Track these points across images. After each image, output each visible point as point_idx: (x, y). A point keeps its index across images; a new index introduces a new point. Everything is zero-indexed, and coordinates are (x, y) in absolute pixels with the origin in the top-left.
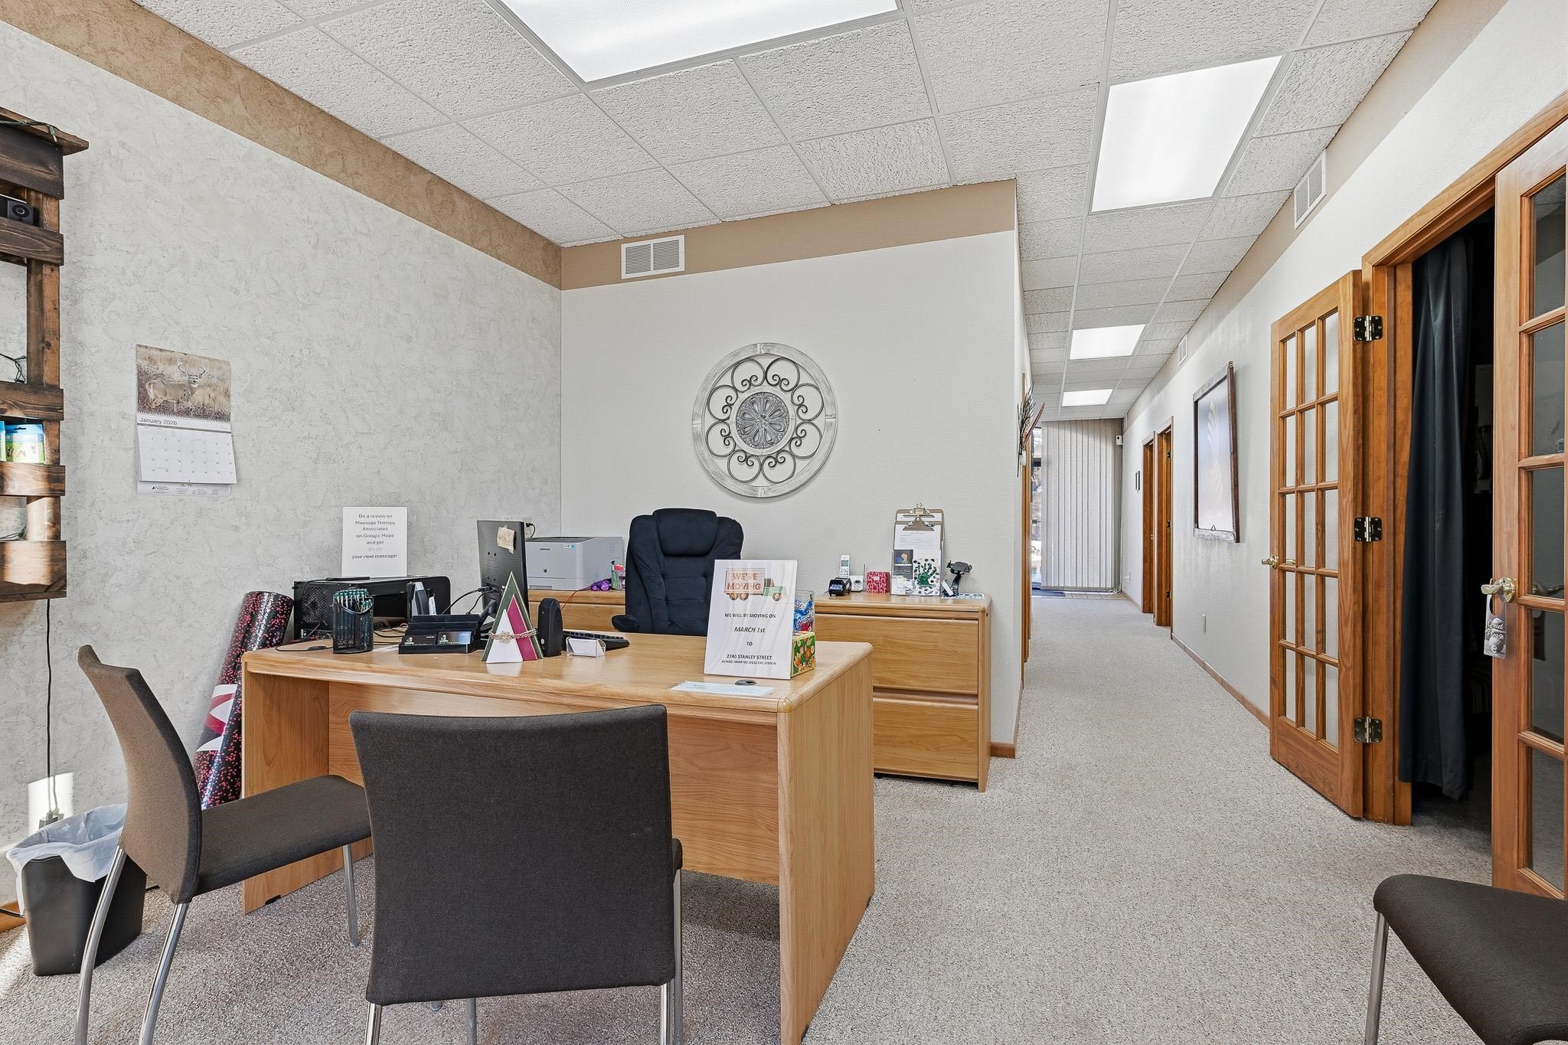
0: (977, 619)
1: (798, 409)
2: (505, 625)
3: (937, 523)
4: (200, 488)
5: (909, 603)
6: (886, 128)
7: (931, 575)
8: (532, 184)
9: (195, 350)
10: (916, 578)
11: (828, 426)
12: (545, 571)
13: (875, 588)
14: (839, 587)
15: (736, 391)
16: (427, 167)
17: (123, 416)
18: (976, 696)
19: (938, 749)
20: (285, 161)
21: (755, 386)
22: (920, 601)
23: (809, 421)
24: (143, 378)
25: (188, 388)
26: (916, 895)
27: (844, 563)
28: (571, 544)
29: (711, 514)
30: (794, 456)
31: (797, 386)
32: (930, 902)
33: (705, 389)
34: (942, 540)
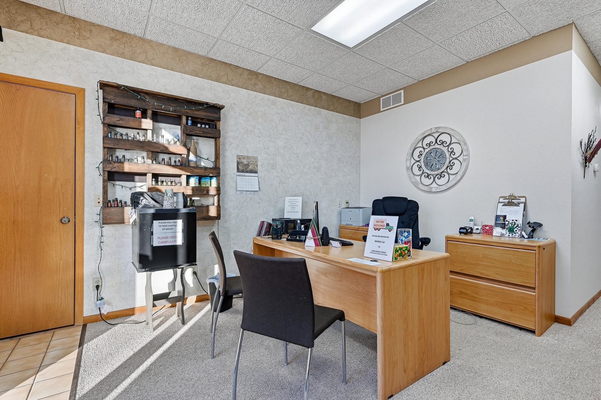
0: (535, 251)
1: (451, 154)
2: (310, 234)
3: (522, 203)
4: (251, 192)
5: (503, 240)
6: (482, 24)
7: (516, 227)
8: (345, 85)
9: (250, 155)
10: (507, 229)
11: (464, 160)
12: (351, 219)
13: (486, 232)
14: (464, 231)
15: (424, 148)
16: (312, 88)
17: (234, 174)
18: (534, 288)
19: (512, 310)
20: (272, 97)
21: (432, 146)
22: (509, 240)
23: (456, 158)
24: (238, 163)
25: (248, 165)
26: (470, 368)
27: (471, 220)
28: (358, 210)
29: (406, 199)
30: (449, 174)
31: (450, 144)
32: (476, 373)
33: (411, 149)
34: (524, 210)
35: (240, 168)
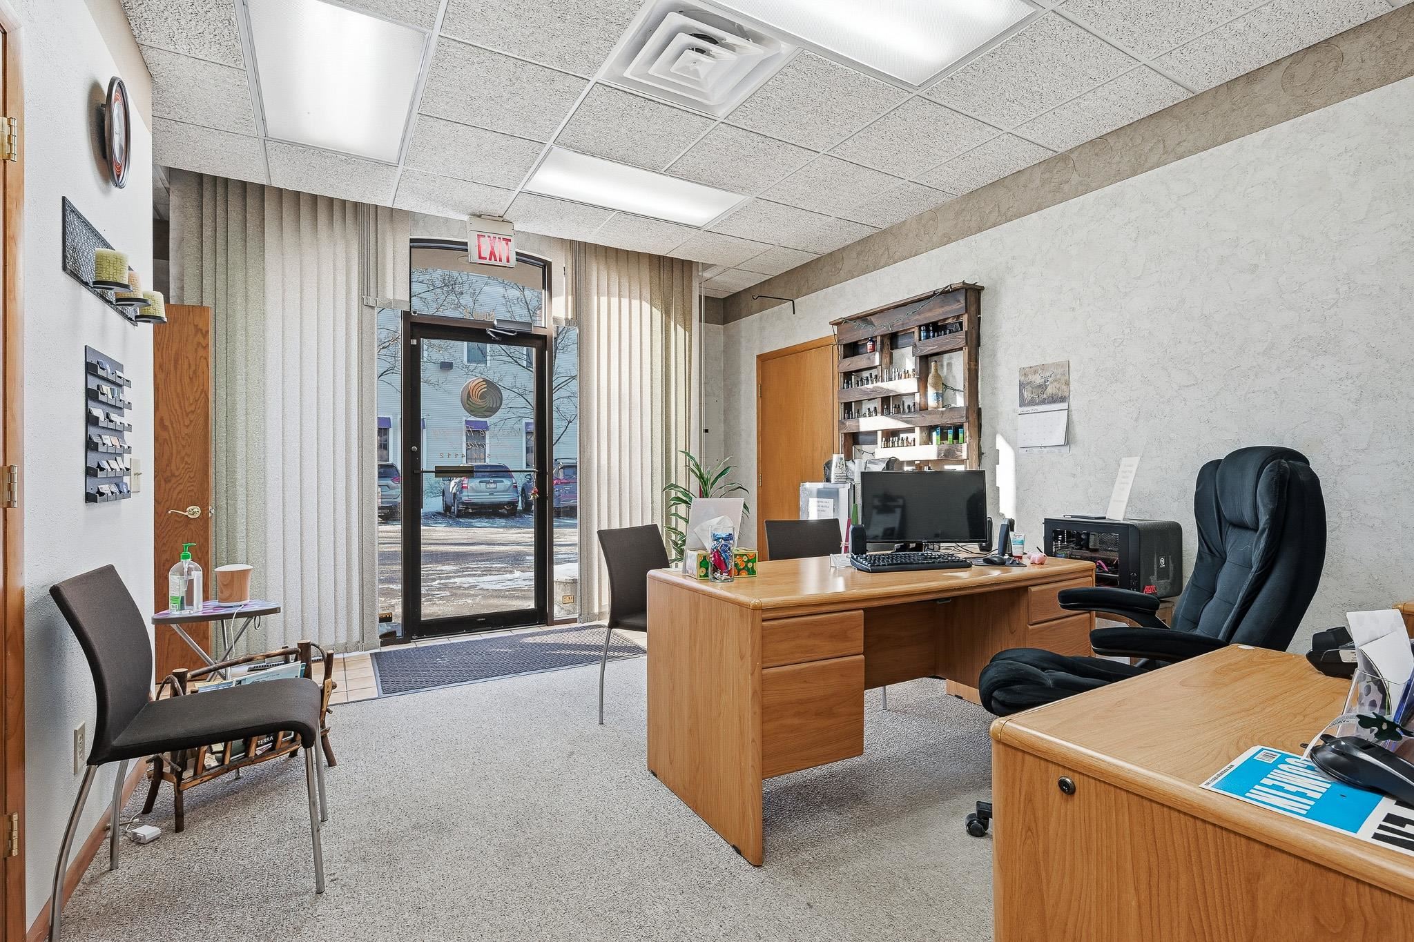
4: (1051, 449)
24: (1022, 386)
25: (1043, 387)
35: (1026, 397)
